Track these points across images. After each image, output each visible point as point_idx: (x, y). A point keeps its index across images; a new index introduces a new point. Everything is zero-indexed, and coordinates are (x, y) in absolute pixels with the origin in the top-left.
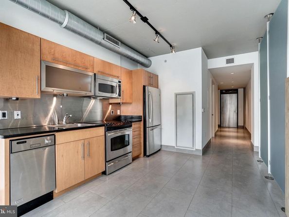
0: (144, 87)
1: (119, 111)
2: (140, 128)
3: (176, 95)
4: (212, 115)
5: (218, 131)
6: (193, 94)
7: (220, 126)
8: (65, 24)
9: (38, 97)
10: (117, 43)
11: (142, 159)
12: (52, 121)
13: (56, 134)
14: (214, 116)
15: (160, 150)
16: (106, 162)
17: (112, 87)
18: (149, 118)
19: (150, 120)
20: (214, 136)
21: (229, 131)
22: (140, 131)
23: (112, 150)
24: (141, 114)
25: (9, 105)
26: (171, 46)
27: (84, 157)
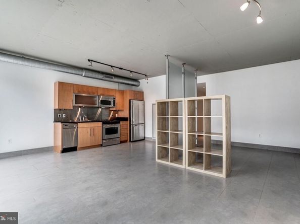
0: (130, 100)
1: (117, 115)
2: (127, 125)
3: (153, 105)
8: (83, 75)
9: (72, 108)
10: (112, 78)
11: (128, 143)
12: (78, 119)
13: (79, 124)
15: (143, 139)
16: (103, 139)
17: (110, 102)
19: (133, 121)
23: (106, 134)
24: (128, 116)
25: (62, 111)
26: (146, 76)
27: (91, 135)
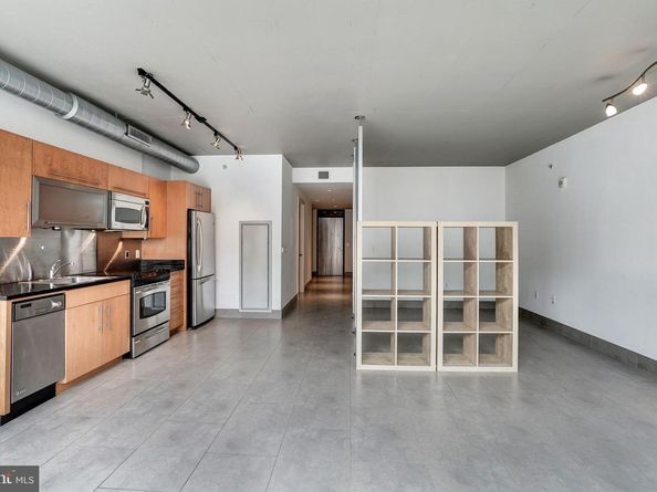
0: (189, 211)
1: (137, 252)
2: (181, 280)
3: (242, 225)
4: (300, 255)
5: (311, 282)
6: (268, 225)
7: (315, 275)
8: (70, 115)
10: (146, 140)
11: (184, 334)
13: (67, 292)
14: (303, 258)
15: (212, 318)
16: (132, 336)
17: (135, 212)
18: (197, 263)
19: (199, 268)
20: (302, 291)
21: (330, 282)
22: (182, 285)
23: (141, 318)
24: (183, 257)
26: (236, 148)
